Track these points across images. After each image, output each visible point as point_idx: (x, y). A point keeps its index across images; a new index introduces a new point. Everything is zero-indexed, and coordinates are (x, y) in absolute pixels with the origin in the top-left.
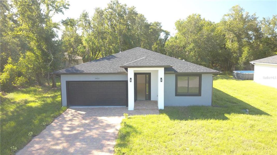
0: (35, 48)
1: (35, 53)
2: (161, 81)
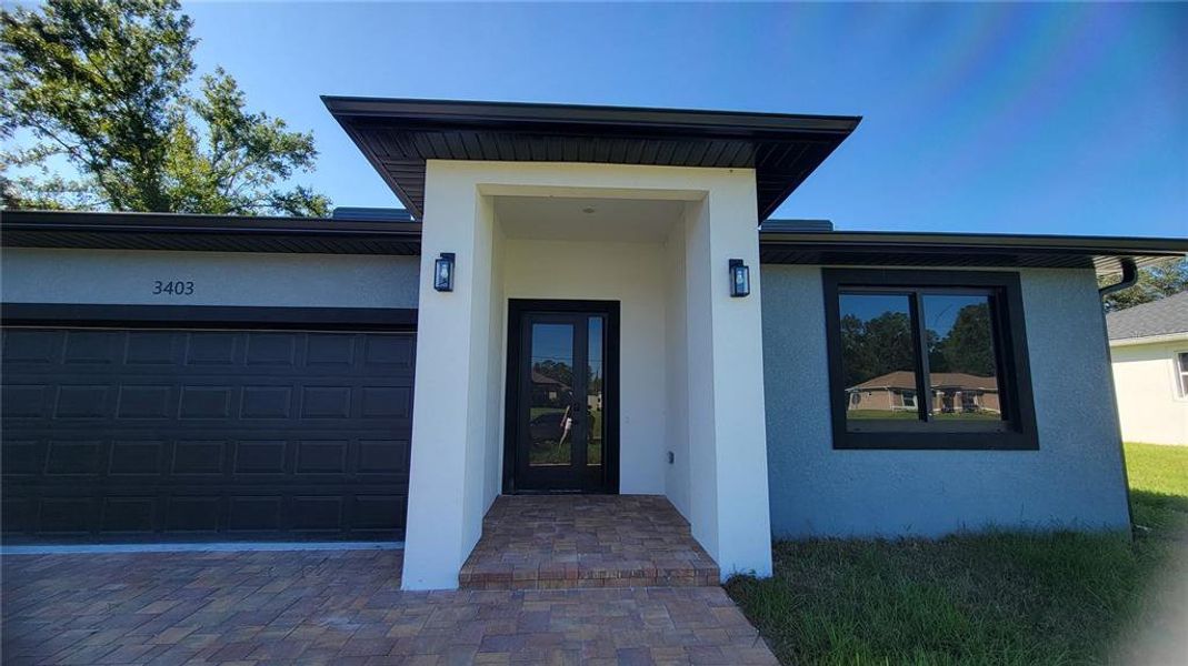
2: (738, 293)
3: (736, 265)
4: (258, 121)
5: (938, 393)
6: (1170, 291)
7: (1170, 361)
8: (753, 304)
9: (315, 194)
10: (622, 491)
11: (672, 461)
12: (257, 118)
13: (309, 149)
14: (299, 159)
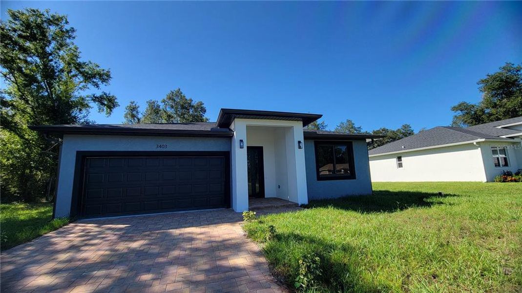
0: (25, 127)
1: (22, 137)
2: (300, 147)
3: (299, 142)
4: (88, 65)
5: (342, 171)
6: (406, 136)
7: (395, 159)
8: (303, 150)
9: (111, 95)
10: (266, 197)
11: (279, 188)
12: (87, 63)
13: (108, 76)
14: (104, 81)
